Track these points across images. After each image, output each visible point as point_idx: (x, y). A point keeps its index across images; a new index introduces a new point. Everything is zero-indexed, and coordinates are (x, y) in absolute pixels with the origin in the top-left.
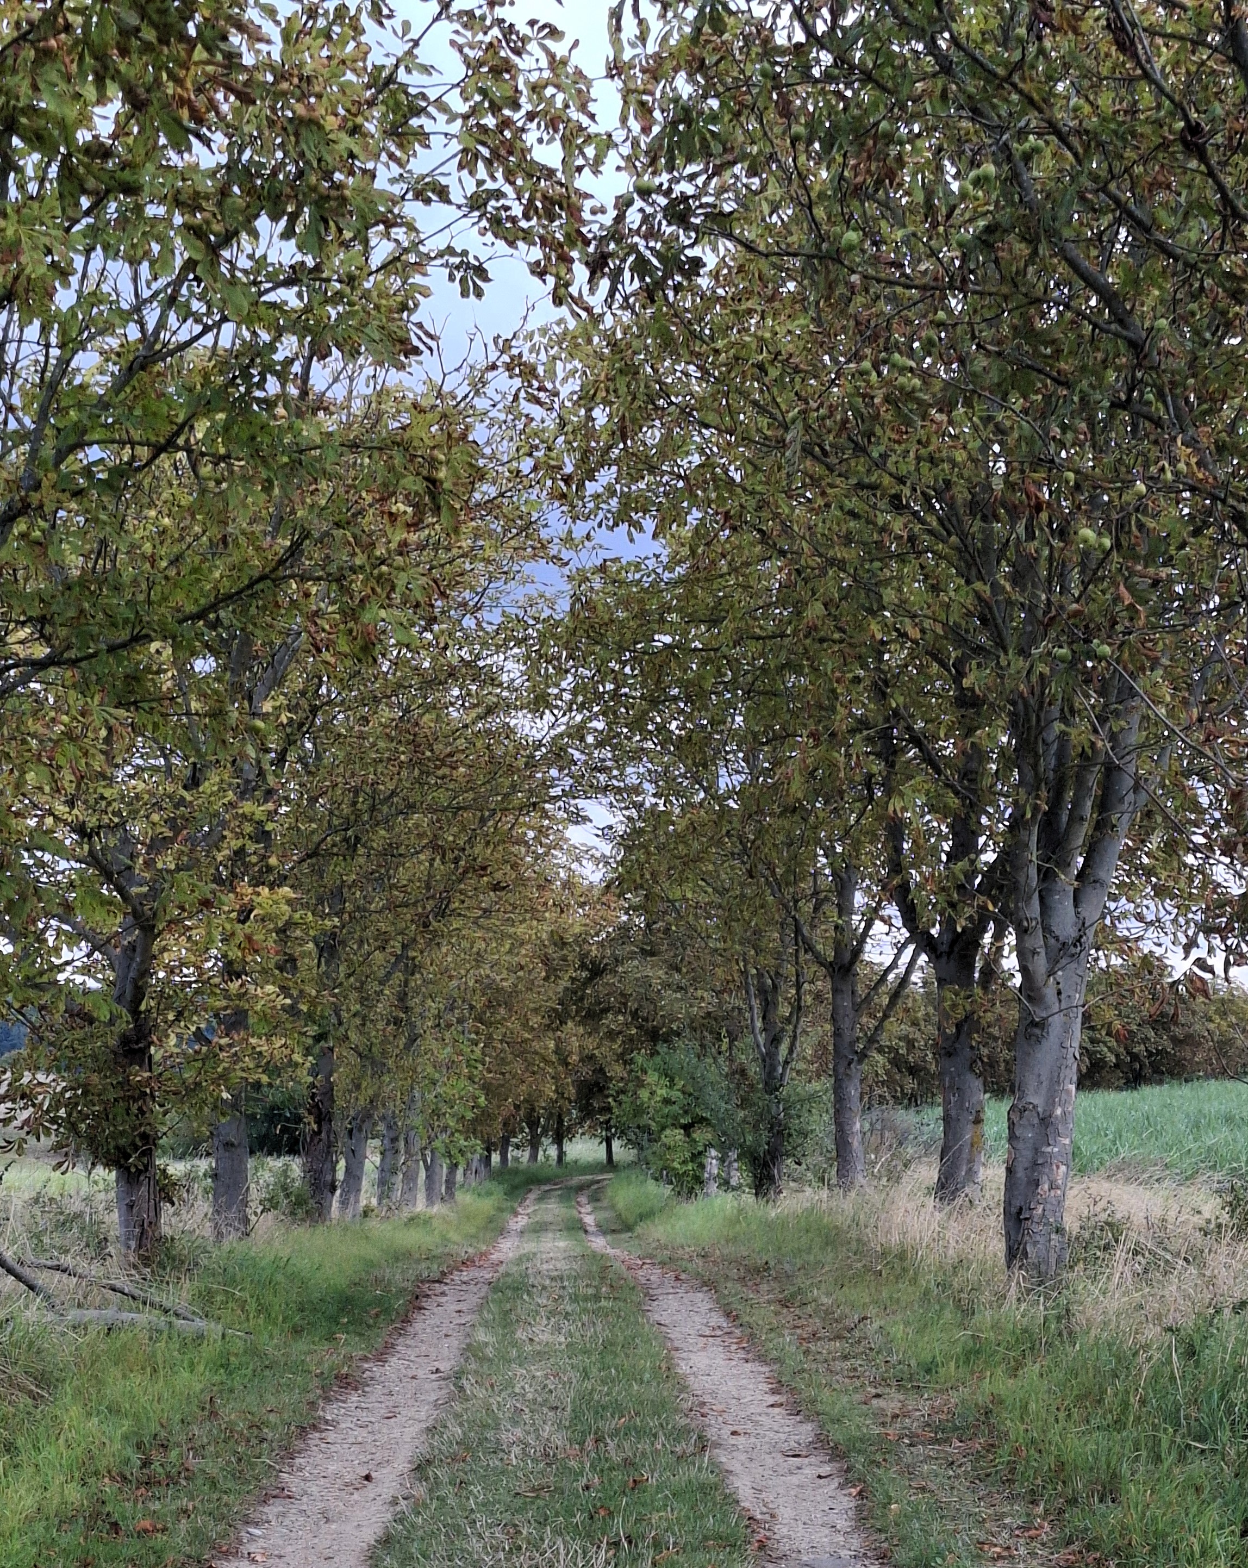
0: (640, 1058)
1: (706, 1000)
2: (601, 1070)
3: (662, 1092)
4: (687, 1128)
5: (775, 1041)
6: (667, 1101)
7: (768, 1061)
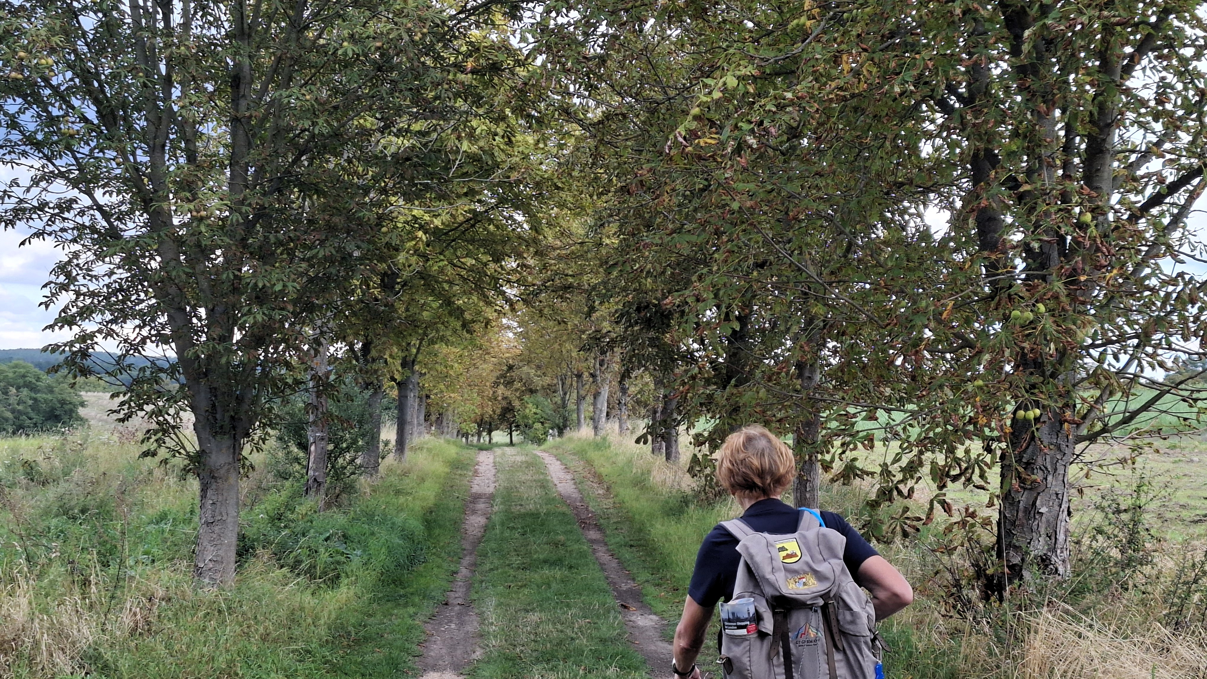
0: (526, 398)
1: (547, 380)
2: (510, 403)
3: (534, 410)
4: (542, 423)
5: (565, 394)
6: (535, 414)
7: (563, 399)
